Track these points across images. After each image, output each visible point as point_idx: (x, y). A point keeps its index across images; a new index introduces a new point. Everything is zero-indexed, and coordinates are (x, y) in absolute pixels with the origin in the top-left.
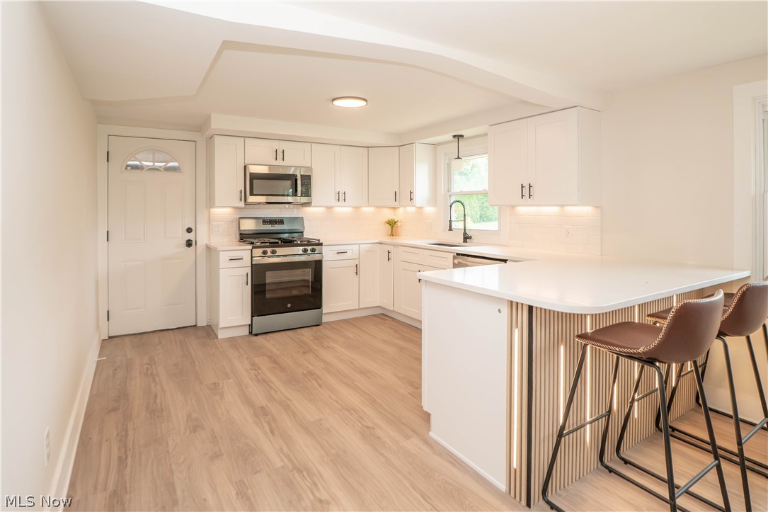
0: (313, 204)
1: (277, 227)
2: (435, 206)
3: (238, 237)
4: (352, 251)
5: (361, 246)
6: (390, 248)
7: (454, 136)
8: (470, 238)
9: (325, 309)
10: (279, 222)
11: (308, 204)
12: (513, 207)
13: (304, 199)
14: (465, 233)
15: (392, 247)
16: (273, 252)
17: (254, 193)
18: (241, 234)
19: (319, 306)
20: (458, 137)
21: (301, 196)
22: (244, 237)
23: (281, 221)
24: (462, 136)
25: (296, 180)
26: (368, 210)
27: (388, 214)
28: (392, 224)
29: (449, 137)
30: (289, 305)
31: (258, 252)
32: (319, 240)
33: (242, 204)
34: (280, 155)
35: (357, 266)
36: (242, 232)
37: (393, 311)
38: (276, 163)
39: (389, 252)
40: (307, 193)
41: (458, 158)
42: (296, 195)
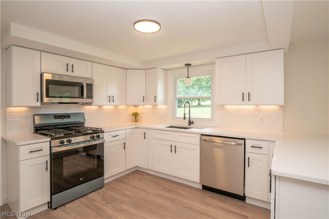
0: (93, 104)
1: (66, 120)
2: (166, 105)
3: (32, 129)
4: (122, 134)
5: (126, 130)
6: (145, 131)
7: (186, 65)
8: (193, 123)
9: (106, 176)
10: (67, 116)
11: (90, 104)
12: (223, 106)
13: (89, 101)
14: (190, 121)
15: (147, 130)
16: (69, 141)
17: (50, 95)
18: (35, 127)
19: (102, 175)
20: (188, 65)
21: (87, 98)
22: (39, 130)
23: (68, 116)
24: (190, 65)
25: (82, 87)
26: (122, 107)
27: (133, 110)
28: (136, 115)
29: (182, 65)
30: (81, 179)
31: (56, 142)
32: (101, 129)
33: (39, 104)
34: (70, 68)
35: (124, 144)
36: (37, 126)
37: (148, 169)
38: (67, 73)
39: (145, 133)
40: (90, 96)
41: (188, 77)
42: (82, 98)
